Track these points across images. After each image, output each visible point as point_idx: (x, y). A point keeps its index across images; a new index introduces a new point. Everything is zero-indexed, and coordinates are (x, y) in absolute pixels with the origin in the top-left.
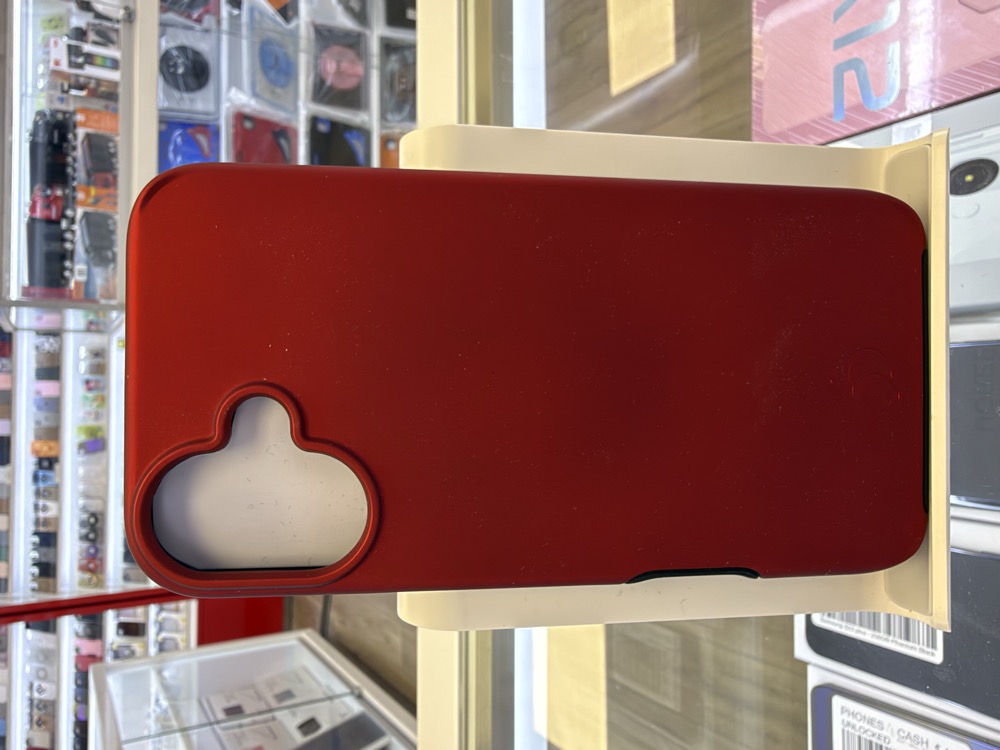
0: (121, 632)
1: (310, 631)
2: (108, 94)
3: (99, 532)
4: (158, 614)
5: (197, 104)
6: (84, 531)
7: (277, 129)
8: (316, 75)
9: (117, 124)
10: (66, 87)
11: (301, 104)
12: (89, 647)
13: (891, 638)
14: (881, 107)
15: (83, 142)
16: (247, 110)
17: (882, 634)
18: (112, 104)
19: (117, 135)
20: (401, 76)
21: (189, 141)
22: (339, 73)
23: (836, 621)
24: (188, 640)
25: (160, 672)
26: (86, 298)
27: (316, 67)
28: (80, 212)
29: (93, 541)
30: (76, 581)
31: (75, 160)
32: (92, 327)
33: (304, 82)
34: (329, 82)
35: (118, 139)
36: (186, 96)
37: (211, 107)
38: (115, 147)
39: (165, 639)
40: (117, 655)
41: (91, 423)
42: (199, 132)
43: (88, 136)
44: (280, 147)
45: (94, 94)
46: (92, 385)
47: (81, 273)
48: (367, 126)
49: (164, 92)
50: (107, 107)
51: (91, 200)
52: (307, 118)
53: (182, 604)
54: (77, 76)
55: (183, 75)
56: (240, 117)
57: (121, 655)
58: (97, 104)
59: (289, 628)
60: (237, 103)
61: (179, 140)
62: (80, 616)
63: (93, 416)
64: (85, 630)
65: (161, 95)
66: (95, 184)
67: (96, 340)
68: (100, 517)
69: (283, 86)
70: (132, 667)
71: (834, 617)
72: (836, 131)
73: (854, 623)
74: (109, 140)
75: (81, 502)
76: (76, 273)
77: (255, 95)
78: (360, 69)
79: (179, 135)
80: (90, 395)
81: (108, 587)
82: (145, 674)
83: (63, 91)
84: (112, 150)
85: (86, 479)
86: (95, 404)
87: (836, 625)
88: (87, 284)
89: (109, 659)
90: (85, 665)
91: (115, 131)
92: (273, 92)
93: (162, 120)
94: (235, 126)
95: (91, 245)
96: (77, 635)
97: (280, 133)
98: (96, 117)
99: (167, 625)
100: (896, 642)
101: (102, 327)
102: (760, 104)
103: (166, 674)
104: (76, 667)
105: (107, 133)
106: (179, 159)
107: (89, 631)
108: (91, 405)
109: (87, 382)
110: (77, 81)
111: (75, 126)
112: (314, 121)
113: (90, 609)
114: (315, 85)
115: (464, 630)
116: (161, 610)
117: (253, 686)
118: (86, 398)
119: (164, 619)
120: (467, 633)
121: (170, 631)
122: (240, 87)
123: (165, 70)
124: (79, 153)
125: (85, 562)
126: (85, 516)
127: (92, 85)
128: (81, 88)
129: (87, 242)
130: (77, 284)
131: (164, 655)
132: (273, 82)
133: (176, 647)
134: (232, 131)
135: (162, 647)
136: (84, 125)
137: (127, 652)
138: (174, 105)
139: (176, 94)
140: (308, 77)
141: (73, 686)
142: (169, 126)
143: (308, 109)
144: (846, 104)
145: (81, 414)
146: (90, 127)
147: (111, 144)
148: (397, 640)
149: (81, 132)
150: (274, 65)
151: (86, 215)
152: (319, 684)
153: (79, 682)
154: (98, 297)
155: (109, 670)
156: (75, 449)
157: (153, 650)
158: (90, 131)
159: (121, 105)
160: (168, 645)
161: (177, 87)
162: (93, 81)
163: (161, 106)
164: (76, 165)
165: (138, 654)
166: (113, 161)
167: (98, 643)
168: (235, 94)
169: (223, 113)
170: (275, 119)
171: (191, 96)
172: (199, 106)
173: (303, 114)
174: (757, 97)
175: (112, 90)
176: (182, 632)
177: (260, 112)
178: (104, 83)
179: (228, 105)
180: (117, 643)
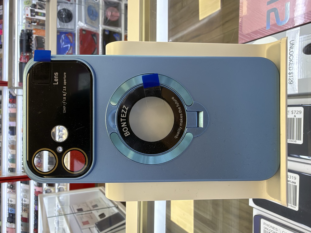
0: (48, 185)
1: (103, 187)
2: (42, 24)
3: (41, 156)
5: (69, 26)
7: (93, 34)
8: (105, 16)
9: (45, 33)
10: (30, 23)
11: (100, 25)
12: (38, 189)
14: (283, 25)
15: (35, 39)
16: (84, 28)
18: (43, 27)
19: (45, 37)
21: (67, 38)
22: (112, 16)
24: (67, 188)
25: (58, 198)
27: (105, 14)
29: (39, 158)
31: (33, 44)
33: (101, 19)
34: (109, 19)
35: (45, 38)
36: (65, 24)
37: (73, 27)
38: (44, 40)
39: (60, 188)
40: (46, 192)
42: (69, 35)
43: (36, 37)
44: (93, 39)
45: (38, 24)
48: (121, 32)
49: (59, 23)
50: (42, 28)
52: (102, 30)
55: (65, 18)
56: (82, 30)
58: (40, 27)
59: (97, 186)
60: (81, 25)
61: (63, 37)
64: (37, 184)
65: (58, 24)
69: (95, 20)
70: (51, 196)
72: (267, 33)
74: (43, 38)
77: (86, 23)
78: (118, 14)
79: (64, 36)
82: (54, 198)
83: (30, 24)
84: (43, 41)
89: (44, 193)
90: (37, 194)
91: (44, 35)
92: (92, 22)
93: (57, 32)
94: (80, 33)
96: (35, 185)
97: (94, 35)
98: (39, 31)
102: (242, 24)
103: (60, 198)
104: (35, 194)
105: (42, 36)
106: (63, 43)
107: (38, 184)
110: (34, 20)
111: (33, 34)
112: (104, 31)
114: (104, 19)
117: (86, 203)
121: (62, 185)
122: (81, 21)
123: (59, 16)
128: (35, 23)
131: (60, 192)
132: (91, 19)
133: (64, 190)
134: (79, 34)
135: (59, 190)
136: (35, 34)
137: (49, 191)
138: (62, 27)
139: (63, 23)
140: (102, 17)
141: (34, 200)
142: (60, 33)
143: (102, 27)
144: (271, 24)
147: (43, 39)
149: (34, 36)
150: (92, 14)
152: (105, 203)
153: (36, 199)
155: (44, 196)
157: (57, 191)
158: (37, 35)
159: (46, 27)
160: (61, 190)
161: (63, 22)
162: (38, 20)
163: (58, 27)
164: (33, 46)
165: (52, 192)
166: (44, 44)
167: (41, 188)
168: (80, 23)
169: (77, 29)
170: (92, 30)
171: (67, 24)
172: (69, 27)
173: (101, 29)
174: (241, 22)
175: (43, 23)
176: (65, 186)
177: (88, 28)
178: (41, 21)
179: (78, 26)
180: (46, 188)
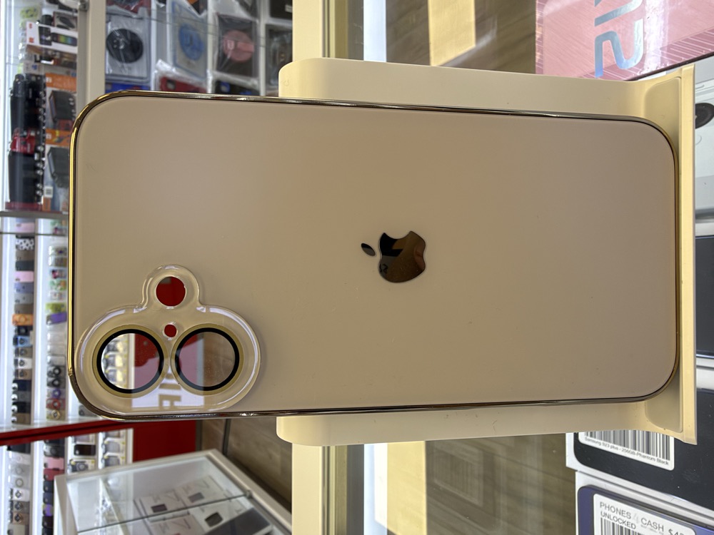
0: (77, 452)
1: (215, 450)
2: (68, 64)
3: (62, 380)
4: (104, 439)
5: (134, 71)
6: (51, 379)
7: (192, 89)
8: (219, 51)
9: (75, 83)
10: (38, 59)
11: (209, 71)
12: (54, 463)
13: (636, 452)
14: (629, 67)
15: (50, 98)
16: (170, 76)
17: (629, 449)
18: (71, 71)
19: (75, 93)
20: (281, 53)
22: (236, 49)
23: (596, 440)
24: (126, 458)
25: (106, 481)
26: (52, 211)
27: (219, 45)
28: (48, 147)
29: (57, 387)
30: (45, 416)
31: (44, 110)
32: (57, 232)
33: (211, 56)
34: (229, 57)
35: (76, 95)
36: (125, 65)
37: (144, 74)
38: (74, 101)
39: (109, 457)
40: (74, 469)
41: (56, 302)
43: (54, 93)
45: (58, 63)
46: (57, 274)
47: (48, 192)
48: (257, 88)
49: (110, 63)
50: (68, 73)
51: (56, 139)
52: (213, 81)
53: (122, 432)
54: (47, 49)
55: (123, 50)
56: (165, 81)
57: (78, 469)
58: (61, 71)
59: (200, 449)
60: (163, 70)
62: (47, 441)
63: (57, 297)
64: (51, 451)
65: (107, 64)
66: (59, 129)
67: (60, 242)
68: (62, 369)
69: (196, 59)
70: (86, 478)
71: (595, 437)
73: (610, 442)
74: (70, 96)
75: (49, 358)
76: (45, 192)
77: (175, 65)
78: (251, 48)
80: (55, 281)
81: (68, 420)
82: (96, 482)
83: (36, 61)
84: (72, 104)
85: (53, 342)
86: (59, 288)
87: (597, 442)
88: (53, 200)
89: (69, 471)
90: (51, 476)
91: (75, 89)
92: (189, 63)
93: (107, 83)
94: (161, 87)
95: (55, 172)
96: (45, 453)
98: (59, 79)
99: (111, 447)
100: (640, 455)
101: (64, 232)
102: (542, 65)
103: (110, 482)
104: (45, 477)
105: (69, 91)
107: (54, 452)
108: (56, 289)
109: (54, 272)
110: (46, 53)
111: (45, 86)
112: (218, 83)
113: (55, 436)
114: (219, 58)
115: (326, 446)
116: (107, 436)
117: (174, 490)
118: (53, 283)
119: (109, 442)
120: (329, 448)
121: (113, 451)
122: (164, 59)
123: (110, 46)
124: (47, 105)
125: (52, 401)
126: (51, 369)
127: (57, 56)
128: (50, 59)
129: (53, 170)
130: (46, 200)
131: (108, 468)
132: (188, 56)
133: (118, 463)
135: (107, 463)
136: (51, 85)
138: (118, 72)
139: (119, 64)
140: (214, 53)
141: (42, 492)
142: (113, 86)
143: (214, 75)
144: (604, 65)
145: (49, 295)
146: (56, 87)
147: (71, 99)
148: (277, 457)
149: (49, 90)
150: (189, 45)
151: (52, 149)
152: (221, 489)
153: (47, 488)
154: (61, 210)
155: (69, 479)
156: (45, 319)
157: (101, 465)
158: (55, 89)
159: (78, 71)
160: (113, 460)
161: (120, 60)
162: (58, 54)
163: (107, 72)
164: (45, 114)
165: (90, 468)
166: (73, 111)
167: (61, 459)
168: (161, 64)
169: (153, 77)
170: (190, 82)
171: (130, 65)
172: (135, 73)
173: (210, 78)
174: (539, 60)
175: (72, 60)
176: (122, 452)
177: (179, 77)
178: (66, 55)
179: (156, 72)
180: (75, 460)
